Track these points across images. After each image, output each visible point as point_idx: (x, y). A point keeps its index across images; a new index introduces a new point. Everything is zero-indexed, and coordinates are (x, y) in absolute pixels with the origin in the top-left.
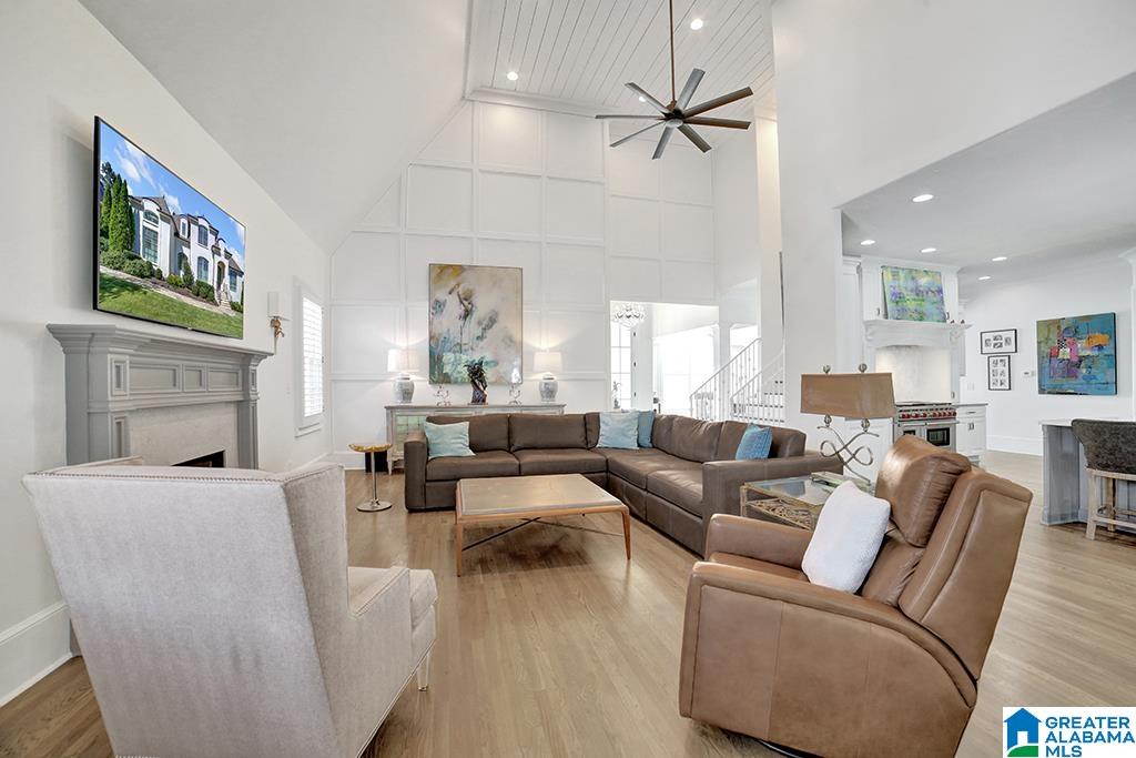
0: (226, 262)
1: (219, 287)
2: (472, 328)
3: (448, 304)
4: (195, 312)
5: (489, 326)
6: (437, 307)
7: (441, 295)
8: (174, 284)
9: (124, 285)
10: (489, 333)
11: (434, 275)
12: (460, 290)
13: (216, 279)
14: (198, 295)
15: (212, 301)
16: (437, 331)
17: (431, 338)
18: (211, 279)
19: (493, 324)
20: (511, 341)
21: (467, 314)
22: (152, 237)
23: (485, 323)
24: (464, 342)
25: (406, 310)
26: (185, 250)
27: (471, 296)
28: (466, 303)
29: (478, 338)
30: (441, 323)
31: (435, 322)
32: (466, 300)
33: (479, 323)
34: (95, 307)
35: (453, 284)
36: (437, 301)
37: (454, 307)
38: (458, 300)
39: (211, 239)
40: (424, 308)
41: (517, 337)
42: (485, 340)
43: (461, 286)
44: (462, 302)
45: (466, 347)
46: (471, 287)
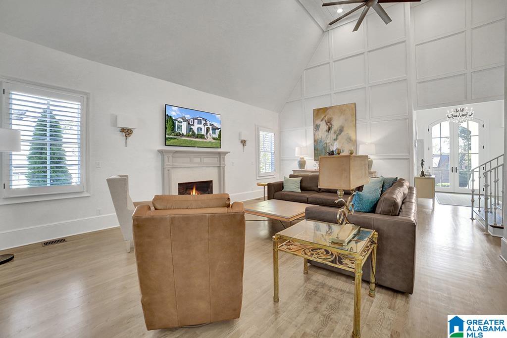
0: (211, 127)
1: (207, 134)
2: (332, 135)
3: (321, 125)
4: (196, 142)
5: (339, 134)
6: (317, 127)
7: (318, 122)
8: (188, 136)
9: (171, 138)
10: (339, 137)
11: (315, 114)
12: (326, 118)
13: (205, 132)
14: (197, 137)
15: (204, 138)
16: (317, 138)
17: (314, 141)
18: (203, 132)
19: (341, 132)
20: (350, 140)
21: (329, 129)
22: (180, 127)
23: (338, 132)
24: (328, 142)
25: (306, 131)
26: (192, 127)
27: (331, 121)
28: (328, 124)
29: (334, 140)
30: (318, 134)
31: (316, 134)
32: (329, 123)
33: (335, 133)
34: (165, 145)
35: (323, 116)
36: (316, 125)
37: (324, 127)
38: (325, 123)
39: (203, 122)
40: (311, 129)
41: (353, 138)
42: (338, 141)
43: (326, 117)
44: (327, 124)
45: (329, 144)
46: (331, 117)
